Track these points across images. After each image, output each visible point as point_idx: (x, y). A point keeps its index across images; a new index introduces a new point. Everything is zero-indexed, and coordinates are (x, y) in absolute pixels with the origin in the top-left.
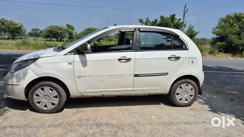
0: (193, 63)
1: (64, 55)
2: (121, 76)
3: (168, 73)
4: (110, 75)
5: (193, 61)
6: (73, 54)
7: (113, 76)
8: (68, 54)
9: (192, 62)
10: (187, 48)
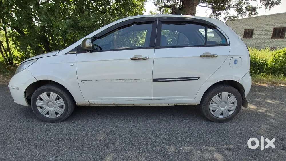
0: (236, 64)
1: (65, 54)
2: (135, 81)
3: (199, 78)
4: (121, 80)
5: (235, 61)
6: (76, 52)
7: (124, 81)
8: (69, 53)
9: (234, 63)
10: (228, 43)
